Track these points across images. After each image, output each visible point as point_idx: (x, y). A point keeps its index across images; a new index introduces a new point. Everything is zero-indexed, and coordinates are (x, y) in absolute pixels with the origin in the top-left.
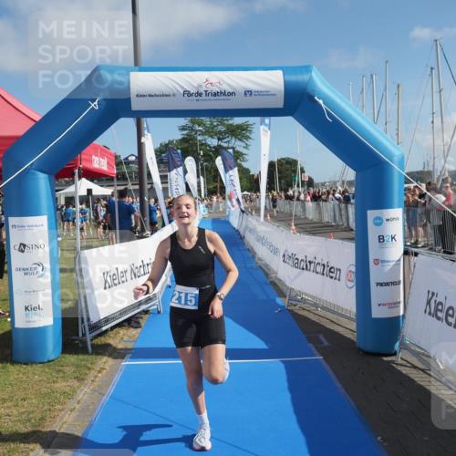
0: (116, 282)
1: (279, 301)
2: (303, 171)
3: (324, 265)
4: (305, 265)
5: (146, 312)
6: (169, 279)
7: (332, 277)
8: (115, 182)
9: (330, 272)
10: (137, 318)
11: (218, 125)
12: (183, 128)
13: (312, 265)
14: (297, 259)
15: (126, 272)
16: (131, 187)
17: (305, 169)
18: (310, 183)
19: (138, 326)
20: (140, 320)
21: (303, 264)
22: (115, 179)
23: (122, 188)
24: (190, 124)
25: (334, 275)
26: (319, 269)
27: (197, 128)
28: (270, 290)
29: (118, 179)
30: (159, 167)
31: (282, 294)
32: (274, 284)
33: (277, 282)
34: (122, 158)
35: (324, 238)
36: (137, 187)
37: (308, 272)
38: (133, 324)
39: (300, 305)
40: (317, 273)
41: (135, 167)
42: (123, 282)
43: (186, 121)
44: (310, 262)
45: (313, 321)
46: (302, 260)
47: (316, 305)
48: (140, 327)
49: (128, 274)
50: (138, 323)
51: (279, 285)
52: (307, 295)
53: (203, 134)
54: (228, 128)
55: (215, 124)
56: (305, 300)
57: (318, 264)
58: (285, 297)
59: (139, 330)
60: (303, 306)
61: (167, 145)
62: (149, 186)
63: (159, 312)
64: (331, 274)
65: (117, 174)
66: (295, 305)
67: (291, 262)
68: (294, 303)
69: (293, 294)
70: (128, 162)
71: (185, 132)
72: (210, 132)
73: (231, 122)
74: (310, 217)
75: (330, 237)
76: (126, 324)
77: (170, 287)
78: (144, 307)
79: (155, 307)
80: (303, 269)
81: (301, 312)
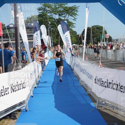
0: (3, 94)
1: (93, 104)
2: (106, 33)
3: (117, 85)
4: (107, 85)
5: (19, 110)
6: (32, 93)
7: (122, 92)
8: (2, 39)
9: (121, 88)
10: (15, 114)
11: (59, 7)
12: (39, 9)
13: (111, 85)
14: (102, 81)
15: (8, 88)
16: (10, 42)
17: (107, 32)
18: (110, 39)
19: (15, 118)
20: (16, 115)
21: (106, 84)
22: (2, 37)
23: (6, 42)
24: (43, 7)
25: (123, 90)
26: (115, 87)
27: (47, 9)
28: (88, 98)
29: (4, 37)
30: (27, 31)
31: (94, 101)
32: (90, 95)
33: (91, 94)
34: (6, 26)
35: (117, 70)
36: (14, 42)
37: (108, 88)
38: (12, 117)
39: (104, 106)
40: (114, 89)
41: (13, 31)
42: (7, 94)
43: (42, 5)
44: (110, 83)
45: (112, 116)
46: (105, 82)
47: (113, 107)
48: (16, 119)
49: (10, 90)
50: (15, 116)
51: (93, 95)
52: (108, 101)
53: (51, 12)
54: (64, 9)
55: (57, 7)
56: (107, 104)
57: (114, 84)
58: (96, 102)
59: (15, 120)
60: (106, 107)
61: (31, 18)
62: (21, 41)
63: (26, 111)
64: (121, 90)
65: (3, 35)
66: (101, 107)
67: (99, 83)
68: (101, 105)
69: (100, 101)
70: (9, 28)
71: (41, 11)
72: (54, 11)
73: (66, 6)
74: (110, 58)
75: (121, 69)
76: (8, 117)
77: (32, 97)
78: (18, 108)
79: (24, 108)
80: (106, 87)
81: (105, 111)
